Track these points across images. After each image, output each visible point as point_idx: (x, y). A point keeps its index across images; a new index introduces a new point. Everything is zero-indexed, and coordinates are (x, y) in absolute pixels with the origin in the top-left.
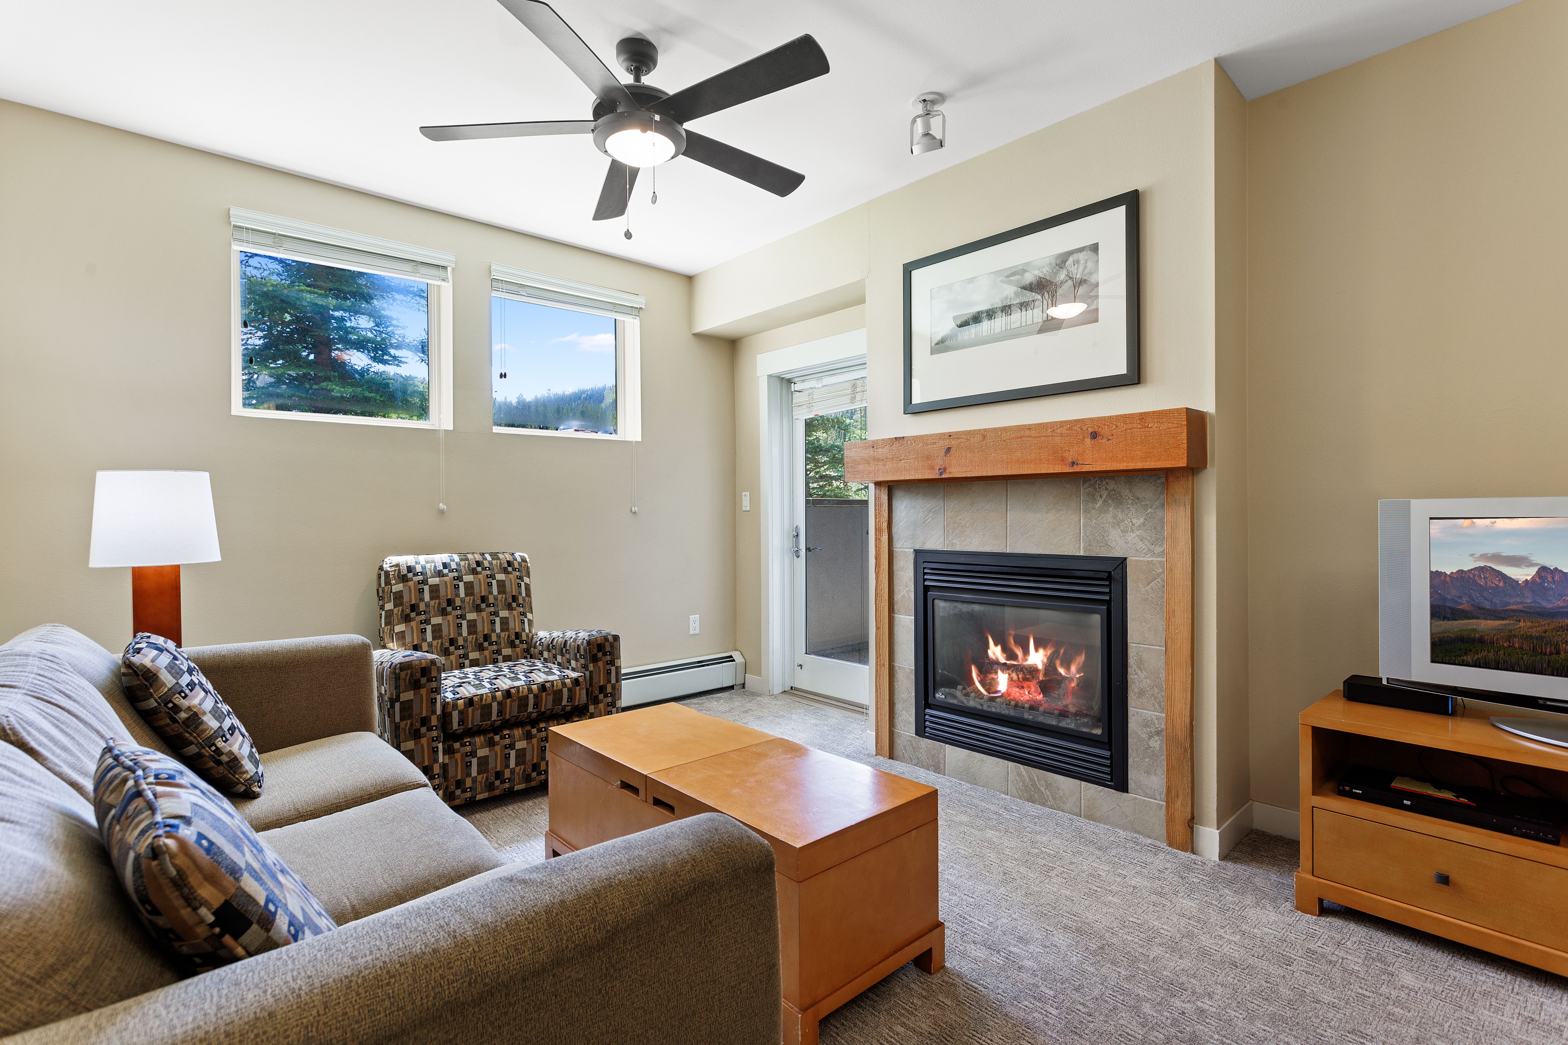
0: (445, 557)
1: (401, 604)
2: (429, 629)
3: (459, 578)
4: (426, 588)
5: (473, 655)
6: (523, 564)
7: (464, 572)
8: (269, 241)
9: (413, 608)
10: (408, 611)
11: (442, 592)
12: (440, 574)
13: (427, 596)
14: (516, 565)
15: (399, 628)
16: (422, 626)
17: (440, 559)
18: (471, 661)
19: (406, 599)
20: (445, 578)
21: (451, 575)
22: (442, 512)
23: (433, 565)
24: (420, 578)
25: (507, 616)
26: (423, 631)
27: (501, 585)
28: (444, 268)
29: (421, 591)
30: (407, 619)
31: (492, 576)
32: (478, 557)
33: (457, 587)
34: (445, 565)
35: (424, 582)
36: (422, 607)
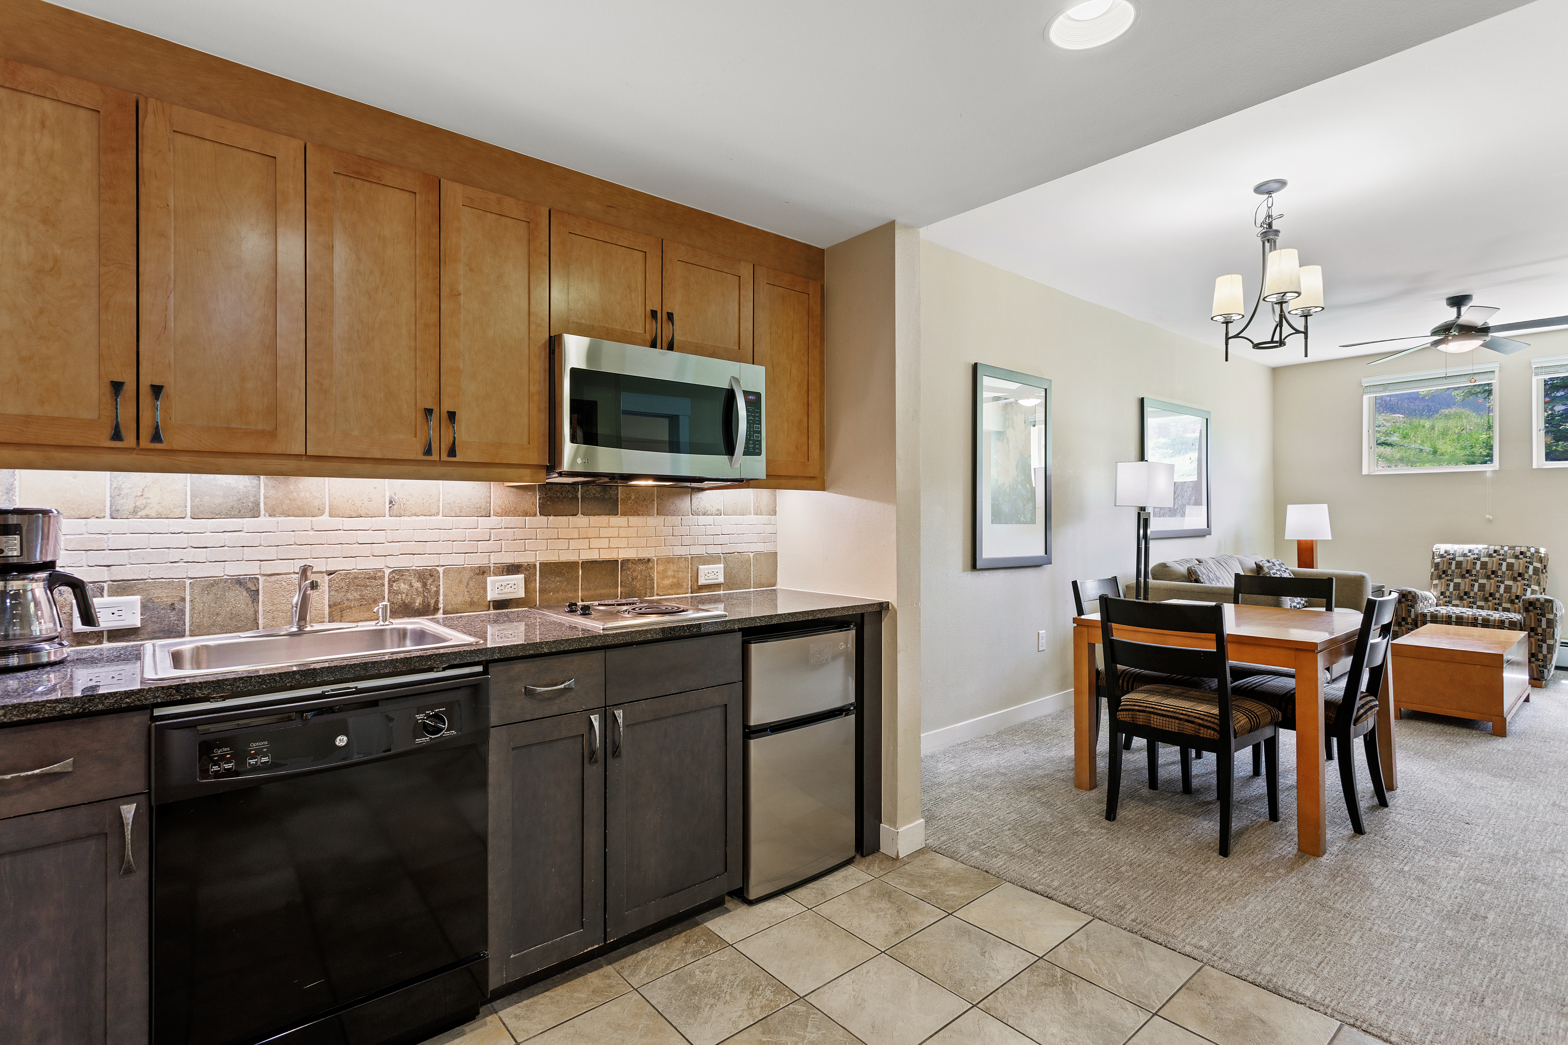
0: (1472, 547)
1: (1438, 569)
2: (1452, 584)
3: (1478, 559)
4: (1454, 563)
5: (1479, 603)
6: (1536, 554)
7: (1482, 555)
8: (1381, 388)
9: (1444, 572)
10: (1441, 573)
11: (1464, 565)
12: (1465, 555)
13: (1453, 567)
14: (1528, 554)
15: (1435, 582)
16: (1448, 582)
17: (1466, 548)
18: (1478, 606)
19: (1441, 567)
20: (1468, 558)
21: (1473, 556)
22: (1489, 521)
23: (1462, 550)
24: (1451, 556)
25: (1512, 584)
26: (1448, 585)
27: (1510, 566)
28: (1493, 372)
29: (1450, 564)
30: (1440, 578)
31: (1504, 560)
32: (1497, 548)
33: (1475, 564)
34: (1470, 551)
35: (1453, 559)
36: (1450, 572)
